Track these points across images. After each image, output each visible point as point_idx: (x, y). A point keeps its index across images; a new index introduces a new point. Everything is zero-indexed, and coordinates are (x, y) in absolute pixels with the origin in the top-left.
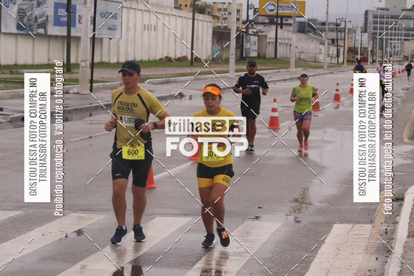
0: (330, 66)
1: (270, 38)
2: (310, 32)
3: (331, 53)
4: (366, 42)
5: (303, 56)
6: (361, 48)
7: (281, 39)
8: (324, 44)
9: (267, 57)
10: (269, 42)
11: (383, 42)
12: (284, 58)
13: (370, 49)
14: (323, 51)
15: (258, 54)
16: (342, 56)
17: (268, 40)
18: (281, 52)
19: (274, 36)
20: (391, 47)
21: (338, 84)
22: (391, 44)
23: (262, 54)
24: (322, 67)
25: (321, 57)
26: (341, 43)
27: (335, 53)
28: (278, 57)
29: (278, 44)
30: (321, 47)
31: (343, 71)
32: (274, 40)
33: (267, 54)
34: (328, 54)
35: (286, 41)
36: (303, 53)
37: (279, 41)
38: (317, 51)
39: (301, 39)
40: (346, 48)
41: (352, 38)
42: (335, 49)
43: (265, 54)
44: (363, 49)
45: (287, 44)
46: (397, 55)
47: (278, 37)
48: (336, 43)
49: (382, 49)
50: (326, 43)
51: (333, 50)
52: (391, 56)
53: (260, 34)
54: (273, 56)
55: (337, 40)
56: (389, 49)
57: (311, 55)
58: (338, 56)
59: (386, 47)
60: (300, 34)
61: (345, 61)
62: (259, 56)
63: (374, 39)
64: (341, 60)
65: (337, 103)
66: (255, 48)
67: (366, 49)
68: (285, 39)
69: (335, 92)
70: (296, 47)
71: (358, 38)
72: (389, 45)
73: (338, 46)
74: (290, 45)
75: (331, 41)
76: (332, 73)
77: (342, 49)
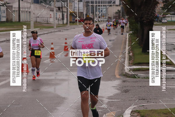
0: (58, 26)
1: (15, 8)
2: (42, 2)
3: (58, 17)
4: (82, 8)
5: (38, 20)
6: (79, 12)
7: (23, 8)
8: (53, 11)
9: (14, 21)
10: (14, 11)
11: (93, 8)
12: (25, 21)
13: (85, 13)
14: (52, 16)
15: (7, 19)
16: (65, 19)
17: (13, 9)
18: (23, 17)
19: (18, 6)
20: (99, 11)
21: (66, 39)
22: (99, 9)
23: (9, 19)
24: (52, 27)
25: (51, 20)
26: (64, 9)
27: (61, 17)
28: (21, 20)
29: (21, 12)
30: (51, 13)
31: (67, 30)
32: (18, 9)
33: (13, 19)
34: (56, 18)
35: (26, 10)
36: (38, 17)
37: (21, 9)
38: (49, 16)
39: (37, 8)
40: (69, 13)
41: (72, 5)
42: (61, 14)
43: (12, 19)
44: (80, 14)
45: (27, 12)
46: (104, 16)
47: (20, 7)
48: (61, 10)
49: (93, 13)
50: (55, 10)
51: (59, 15)
52: (99, 17)
53: (7, 5)
54: (18, 20)
55: (62, 7)
56: (98, 13)
57: (44, 19)
58: (63, 19)
59: (96, 11)
60: (36, 5)
61: (68, 22)
62: (7, 21)
63: (87, 6)
64: (65, 21)
65: (66, 52)
66: (5, 15)
67: (82, 13)
68: (25, 8)
69: (64, 45)
70: (34, 14)
71: (77, 5)
72: (98, 10)
73: (62, 12)
74: (30, 12)
75: (58, 9)
76: (60, 31)
77: (65, 14)
